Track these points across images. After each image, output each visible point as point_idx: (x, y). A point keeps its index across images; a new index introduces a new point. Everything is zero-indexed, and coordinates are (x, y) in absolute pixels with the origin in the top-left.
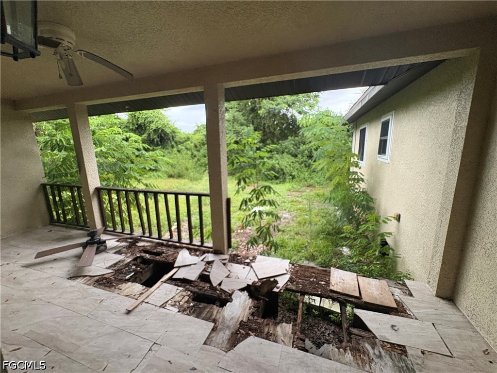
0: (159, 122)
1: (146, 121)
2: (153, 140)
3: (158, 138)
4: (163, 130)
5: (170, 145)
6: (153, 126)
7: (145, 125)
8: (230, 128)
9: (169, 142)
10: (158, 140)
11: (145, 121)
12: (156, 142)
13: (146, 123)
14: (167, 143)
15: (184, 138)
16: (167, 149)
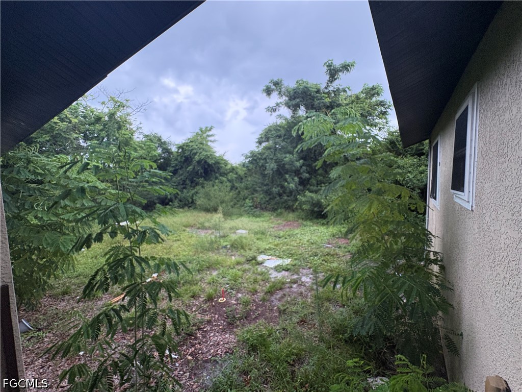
0: (202, 154)
1: (192, 153)
2: (198, 172)
3: (202, 169)
4: (206, 162)
5: (214, 176)
6: (197, 158)
7: (191, 157)
8: (271, 157)
9: (213, 173)
10: (202, 171)
11: (190, 153)
12: (200, 174)
13: (191, 155)
14: (212, 175)
15: (229, 169)
16: (211, 180)
